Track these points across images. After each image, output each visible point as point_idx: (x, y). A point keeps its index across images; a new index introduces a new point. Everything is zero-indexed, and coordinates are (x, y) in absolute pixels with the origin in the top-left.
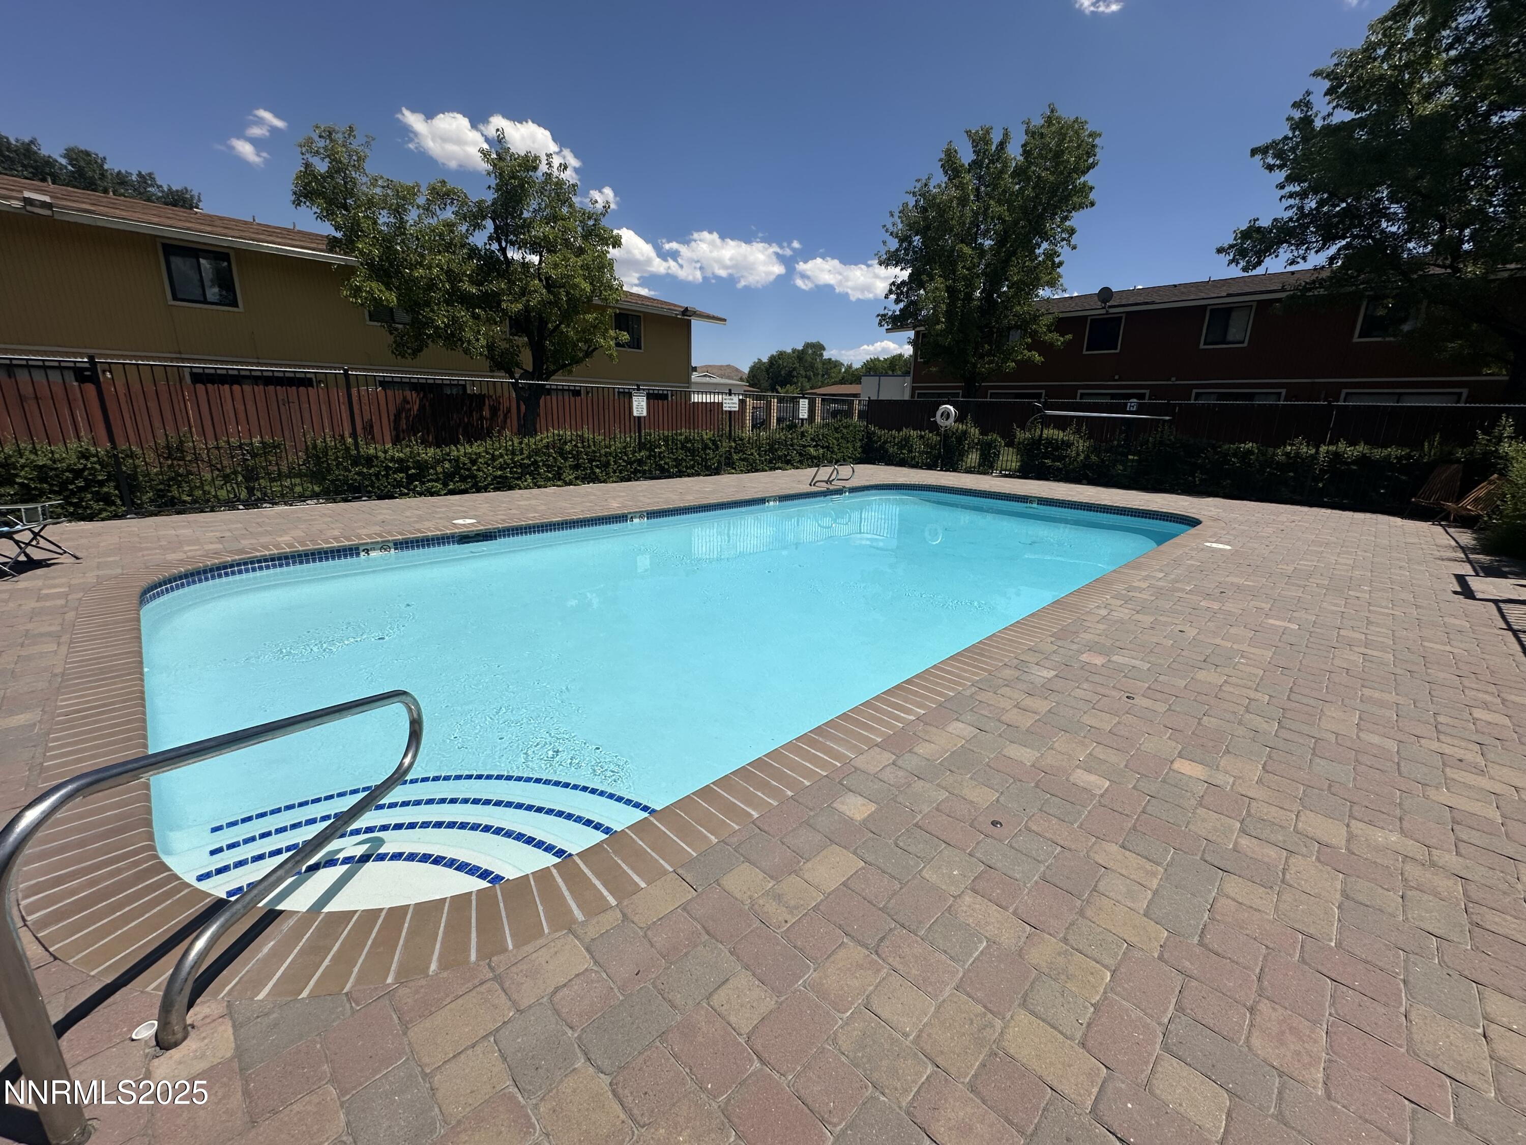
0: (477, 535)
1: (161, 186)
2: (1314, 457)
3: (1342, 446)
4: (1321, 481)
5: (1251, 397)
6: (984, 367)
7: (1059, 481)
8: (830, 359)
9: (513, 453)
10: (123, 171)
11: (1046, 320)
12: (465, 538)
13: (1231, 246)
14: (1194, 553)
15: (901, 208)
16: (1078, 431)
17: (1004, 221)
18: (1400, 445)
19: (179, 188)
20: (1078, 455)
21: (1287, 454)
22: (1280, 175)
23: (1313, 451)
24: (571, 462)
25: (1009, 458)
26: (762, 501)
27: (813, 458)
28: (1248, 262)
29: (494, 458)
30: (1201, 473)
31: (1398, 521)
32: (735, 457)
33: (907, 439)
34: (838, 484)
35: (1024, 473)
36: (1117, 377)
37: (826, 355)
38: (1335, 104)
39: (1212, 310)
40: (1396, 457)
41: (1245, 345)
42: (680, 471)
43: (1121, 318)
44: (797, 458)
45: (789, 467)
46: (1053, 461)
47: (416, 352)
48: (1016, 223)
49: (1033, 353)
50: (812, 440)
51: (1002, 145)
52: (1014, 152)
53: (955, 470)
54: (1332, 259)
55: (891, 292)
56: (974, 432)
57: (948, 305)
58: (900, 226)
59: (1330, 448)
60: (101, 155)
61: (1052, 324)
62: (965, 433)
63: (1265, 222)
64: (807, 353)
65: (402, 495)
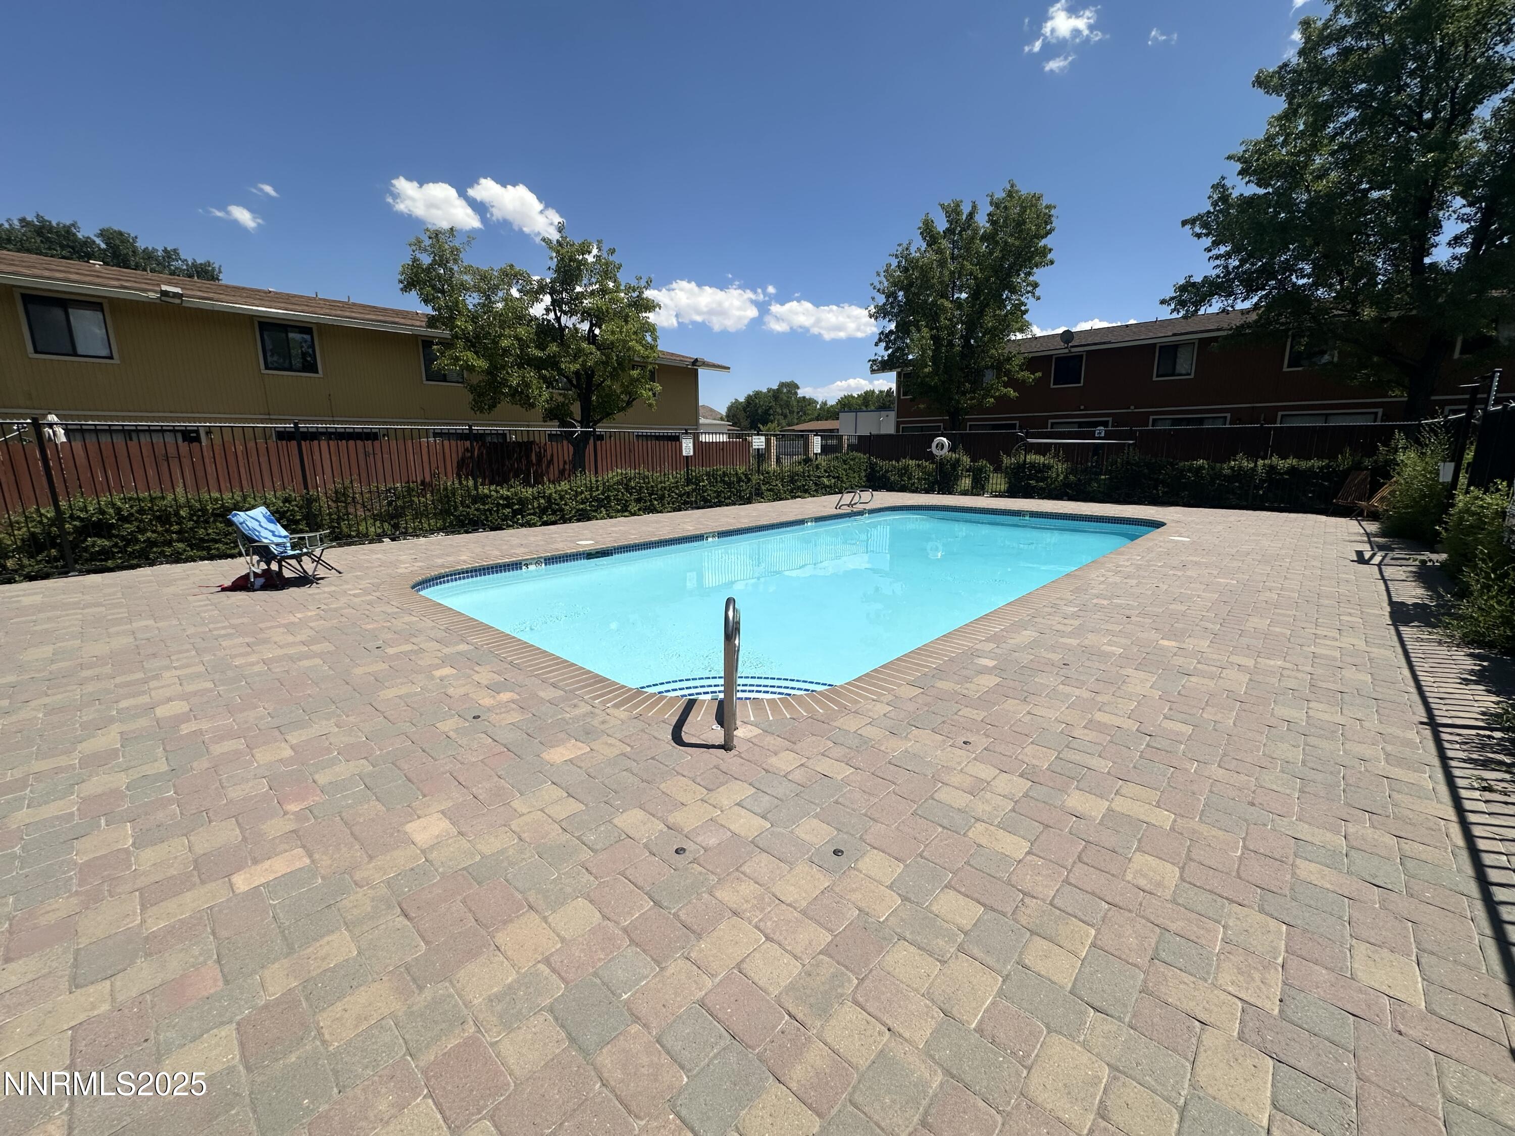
0: (597, 553)
1: (186, 260)
2: (1254, 469)
3: (1275, 460)
4: (1262, 488)
5: (1201, 421)
6: (966, 402)
7: (1043, 498)
8: (804, 397)
9: (591, 490)
10: (150, 248)
11: (1017, 362)
12: (589, 555)
13: (1172, 299)
14: (1162, 544)
15: (885, 268)
16: (1056, 455)
17: (976, 278)
18: (1320, 458)
19: (203, 262)
20: (1058, 475)
21: (1232, 468)
22: (1208, 241)
23: (1252, 465)
24: (635, 496)
25: (998, 481)
26: (801, 522)
27: (826, 487)
28: (1187, 311)
29: (577, 494)
30: (1163, 487)
31: (1323, 518)
32: (763, 488)
33: (906, 468)
34: (860, 507)
35: (1012, 493)
36: (1082, 407)
37: (801, 393)
38: (1247, 179)
39: (1161, 347)
40: (1319, 468)
41: (1192, 376)
42: (720, 501)
43: (1082, 356)
44: (813, 488)
45: (807, 495)
46: (1037, 482)
47: (492, 407)
48: (987, 279)
49: (1009, 389)
50: (825, 471)
51: (971, 215)
52: (982, 221)
53: (950, 493)
54: (1256, 306)
55: (880, 340)
56: (966, 460)
57: (934, 351)
58: (886, 284)
59: (1266, 462)
60: (133, 235)
61: (1023, 364)
62: (958, 461)
63: (1198, 279)
64: (782, 393)
65: (509, 526)
